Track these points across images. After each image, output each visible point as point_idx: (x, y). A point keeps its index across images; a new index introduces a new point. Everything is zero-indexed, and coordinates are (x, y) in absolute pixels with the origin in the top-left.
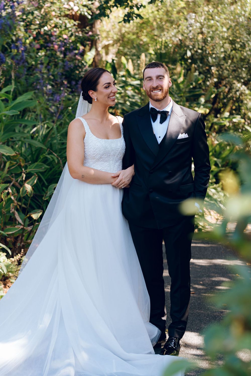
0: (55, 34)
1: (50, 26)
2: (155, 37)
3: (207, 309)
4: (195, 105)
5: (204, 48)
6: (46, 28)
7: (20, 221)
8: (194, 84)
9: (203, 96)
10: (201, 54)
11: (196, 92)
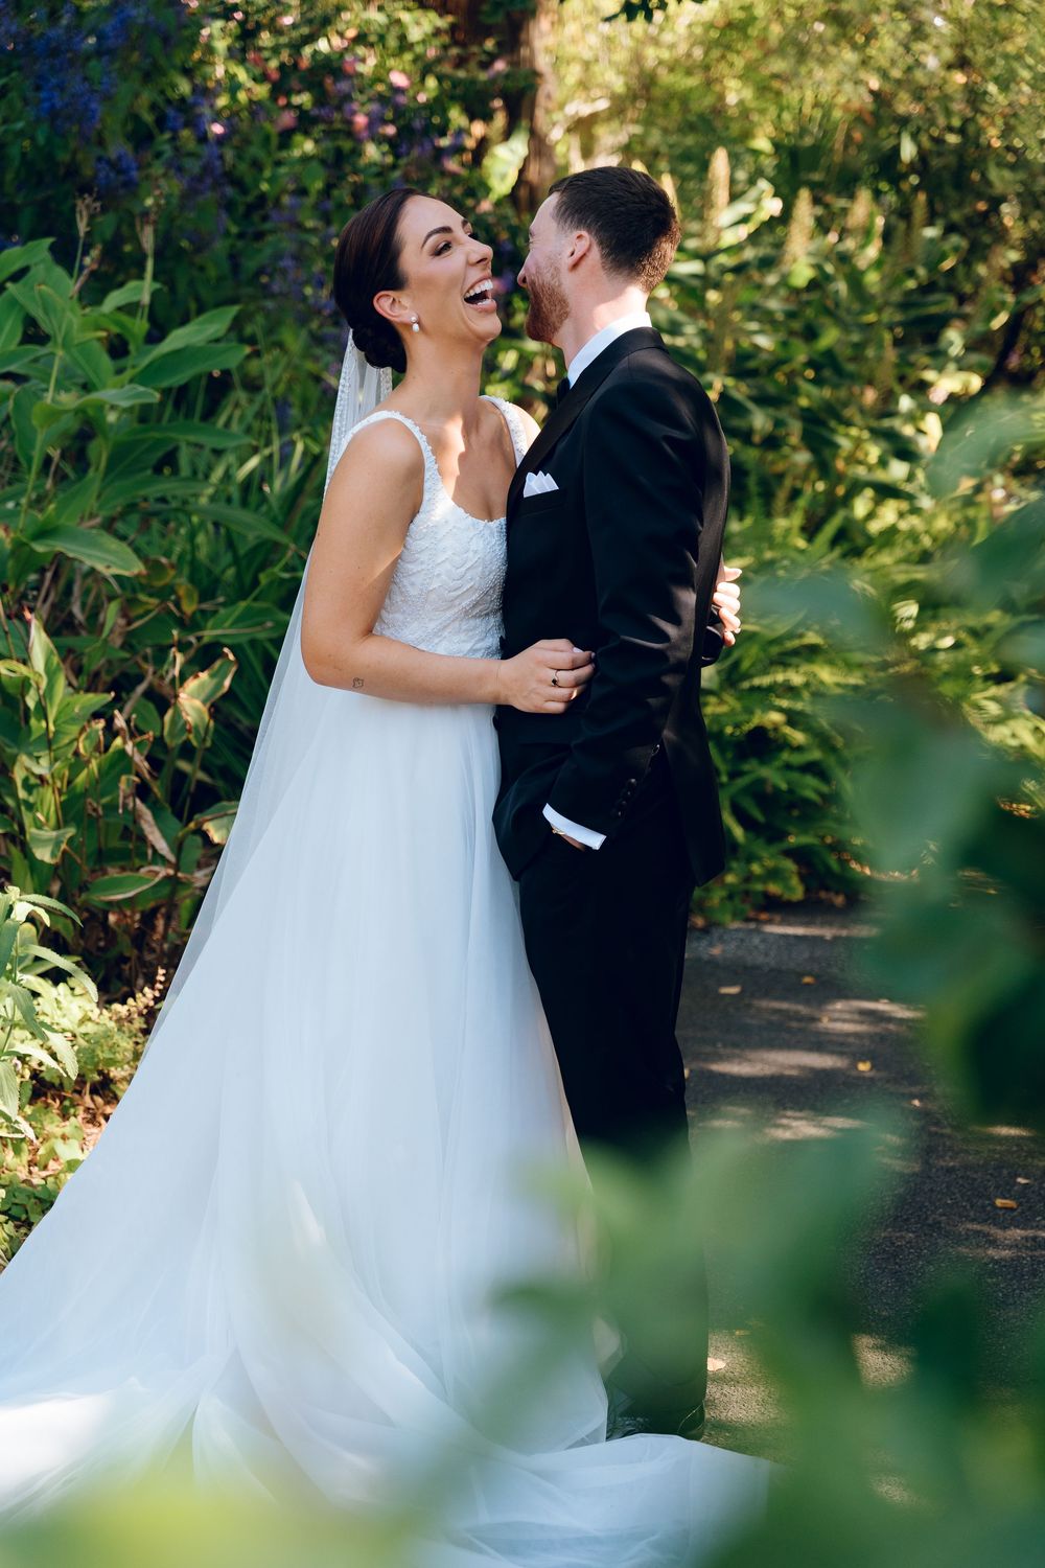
0: (360, 68)
1: (341, 35)
2: (776, 84)
3: (929, 1225)
4: (925, 360)
5: (971, 129)
6: (322, 45)
7: (162, 846)
8: (922, 272)
9: (957, 323)
10: (959, 151)
11: (925, 305)
